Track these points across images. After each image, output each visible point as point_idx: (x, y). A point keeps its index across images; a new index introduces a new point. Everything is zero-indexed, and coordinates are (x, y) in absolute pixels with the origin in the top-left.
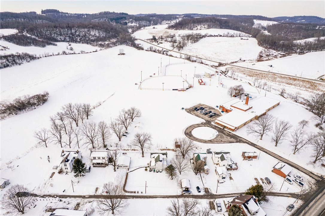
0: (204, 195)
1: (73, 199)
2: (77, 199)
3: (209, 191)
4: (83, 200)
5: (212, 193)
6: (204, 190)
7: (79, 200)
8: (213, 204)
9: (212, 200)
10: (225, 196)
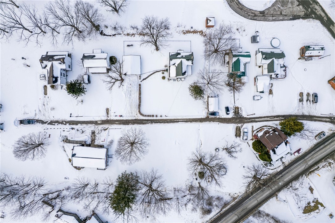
0: (233, 118)
1: (85, 125)
2: (89, 125)
3: (240, 111)
4: (96, 126)
5: (242, 115)
6: (233, 111)
7: (92, 127)
8: (240, 129)
9: (240, 125)
10: (256, 119)
